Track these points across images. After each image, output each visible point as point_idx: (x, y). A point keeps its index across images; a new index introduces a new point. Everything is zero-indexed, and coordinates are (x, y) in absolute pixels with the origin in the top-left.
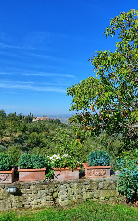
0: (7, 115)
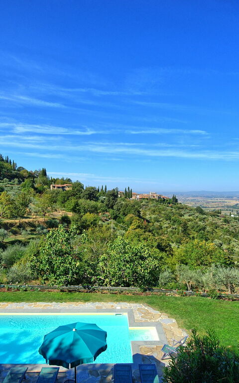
0: (85, 188)
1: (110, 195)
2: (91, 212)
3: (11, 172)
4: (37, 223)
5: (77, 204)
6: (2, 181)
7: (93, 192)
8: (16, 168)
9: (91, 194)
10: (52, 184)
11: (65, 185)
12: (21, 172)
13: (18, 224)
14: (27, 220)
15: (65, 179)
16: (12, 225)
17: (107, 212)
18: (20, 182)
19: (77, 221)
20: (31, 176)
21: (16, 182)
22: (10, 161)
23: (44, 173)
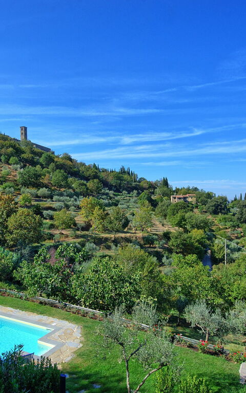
1: (243, 206)
2: (199, 227)
3: (131, 184)
4: (134, 238)
5: (183, 219)
6: (121, 194)
7: (221, 203)
8: (138, 180)
9: (219, 205)
10: (173, 194)
11: (187, 196)
12: (141, 184)
13: (113, 239)
14: (123, 235)
15: (191, 188)
16: (106, 239)
17: (239, 227)
18: (139, 194)
19: (177, 238)
20: (152, 186)
21: (135, 194)
22: (132, 172)
23: (165, 183)
